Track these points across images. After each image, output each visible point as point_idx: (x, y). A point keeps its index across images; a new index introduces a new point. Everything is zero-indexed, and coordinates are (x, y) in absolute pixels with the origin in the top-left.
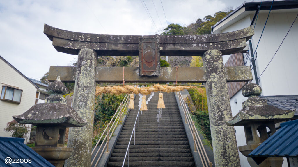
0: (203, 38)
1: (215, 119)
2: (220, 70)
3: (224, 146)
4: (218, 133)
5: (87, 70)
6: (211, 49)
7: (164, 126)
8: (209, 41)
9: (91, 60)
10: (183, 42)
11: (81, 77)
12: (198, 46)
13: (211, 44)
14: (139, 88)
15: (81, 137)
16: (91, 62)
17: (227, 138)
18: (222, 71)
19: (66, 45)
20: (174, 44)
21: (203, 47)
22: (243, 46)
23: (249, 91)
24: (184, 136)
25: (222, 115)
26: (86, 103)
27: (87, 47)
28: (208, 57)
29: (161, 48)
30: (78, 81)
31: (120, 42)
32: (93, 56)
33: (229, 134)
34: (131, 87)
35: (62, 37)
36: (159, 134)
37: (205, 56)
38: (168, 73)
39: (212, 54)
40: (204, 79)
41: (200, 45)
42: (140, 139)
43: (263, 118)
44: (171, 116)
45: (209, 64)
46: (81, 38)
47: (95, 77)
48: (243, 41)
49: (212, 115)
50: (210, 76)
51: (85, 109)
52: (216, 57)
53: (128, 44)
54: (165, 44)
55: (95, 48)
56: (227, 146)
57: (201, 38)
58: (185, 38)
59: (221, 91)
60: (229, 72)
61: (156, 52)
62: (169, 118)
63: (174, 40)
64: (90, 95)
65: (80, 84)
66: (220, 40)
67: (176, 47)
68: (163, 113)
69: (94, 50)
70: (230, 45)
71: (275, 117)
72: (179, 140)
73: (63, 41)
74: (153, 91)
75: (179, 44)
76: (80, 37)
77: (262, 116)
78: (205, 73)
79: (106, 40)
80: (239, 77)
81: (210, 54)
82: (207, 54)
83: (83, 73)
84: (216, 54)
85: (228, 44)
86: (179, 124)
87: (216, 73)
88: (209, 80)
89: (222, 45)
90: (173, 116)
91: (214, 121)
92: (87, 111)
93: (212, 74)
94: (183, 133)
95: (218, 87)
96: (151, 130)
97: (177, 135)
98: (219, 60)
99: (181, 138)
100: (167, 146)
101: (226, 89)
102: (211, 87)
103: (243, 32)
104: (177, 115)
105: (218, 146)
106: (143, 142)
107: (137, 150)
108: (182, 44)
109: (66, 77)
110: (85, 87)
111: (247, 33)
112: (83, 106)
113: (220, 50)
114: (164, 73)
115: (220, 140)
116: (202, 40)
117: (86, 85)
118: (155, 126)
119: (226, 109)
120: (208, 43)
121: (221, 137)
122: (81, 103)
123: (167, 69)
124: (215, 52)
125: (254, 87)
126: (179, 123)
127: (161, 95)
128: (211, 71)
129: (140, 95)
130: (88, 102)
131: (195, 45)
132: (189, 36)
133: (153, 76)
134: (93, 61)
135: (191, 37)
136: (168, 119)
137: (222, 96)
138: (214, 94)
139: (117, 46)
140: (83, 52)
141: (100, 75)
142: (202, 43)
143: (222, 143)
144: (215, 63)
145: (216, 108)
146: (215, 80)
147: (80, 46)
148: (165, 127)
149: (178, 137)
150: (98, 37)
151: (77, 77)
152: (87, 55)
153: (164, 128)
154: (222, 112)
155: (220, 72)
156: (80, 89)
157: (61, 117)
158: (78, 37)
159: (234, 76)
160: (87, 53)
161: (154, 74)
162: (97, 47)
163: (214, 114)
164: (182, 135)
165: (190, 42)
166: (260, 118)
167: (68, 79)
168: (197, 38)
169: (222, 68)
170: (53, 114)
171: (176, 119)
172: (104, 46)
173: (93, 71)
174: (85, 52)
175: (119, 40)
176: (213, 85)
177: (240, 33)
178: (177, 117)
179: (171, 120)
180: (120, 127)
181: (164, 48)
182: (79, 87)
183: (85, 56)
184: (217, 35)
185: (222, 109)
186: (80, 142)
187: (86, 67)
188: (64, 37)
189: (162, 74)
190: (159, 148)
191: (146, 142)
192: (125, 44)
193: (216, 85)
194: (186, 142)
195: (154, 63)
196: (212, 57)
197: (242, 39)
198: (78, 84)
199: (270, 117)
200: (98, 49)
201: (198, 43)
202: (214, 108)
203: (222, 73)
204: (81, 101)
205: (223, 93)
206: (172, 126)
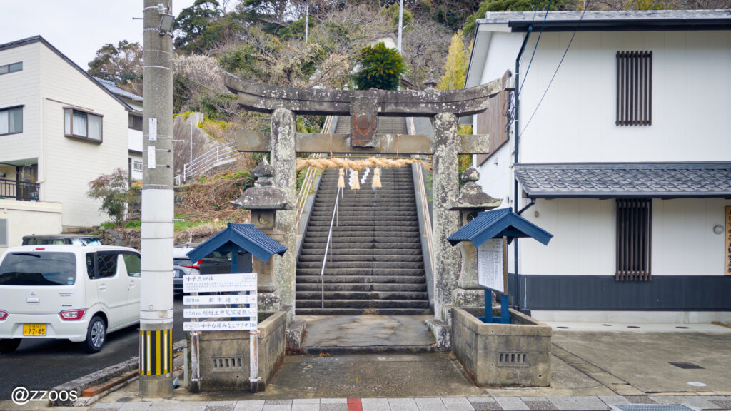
0: (434, 96)
1: (438, 200)
2: (451, 141)
3: (444, 231)
4: (440, 216)
5: (285, 139)
6: (443, 112)
7: (384, 197)
8: (442, 100)
9: (289, 124)
10: (408, 101)
11: (279, 147)
12: (427, 106)
13: (444, 104)
14: (351, 162)
15: (285, 219)
16: (290, 128)
17: (448, 222)
18: (453, 142)
19: (256, 103)
20: (397, 104)
21: (433, 108)
22: (483, 108)
23: (466, 177)
24: (413, 213)
25: (446, 196)
26: (287, 180)
27: (283, 107)
28: (438, 122)
29: (379, 110)
30: (275, 153)
31: (326, 99)
32: (292, 119)
33: (451, 217)
34: (340, 161)
35: (250, 92)
36: (375, 210)
37: (435, 120)
38: (387, 142)
39: (443, 120)
40: (431, 151)
41: (430, 105)
42: (345, 217)
43: (472, 206)
44: (396, 179)
45: (439, 132)
46: (275, 93)
47: (295, 147)
48: (485, 100)
49: (436, 196)
50: (438, 149)
51: (287, 188)
52: (447, 123)
53: (336, 102)
54: (384, 103)
55: (293, 108)
56: (447, 231)
57: (432, 96)
58: (411, 95)
59: (448, 168)
60: (462, 142)
61: (372, 116)
62: (393, 183)
63: (396, 98)
64: (291, 171)
65: (279, 157)
66: (457, 98)
67: (398, 108)
68: (383, 174)
69: (293, 111)
70: (468, 107)
71: (483, 205)
72: (404, 220)
73: (251, 98)
74: (368, 166)
75: (404, 105)
76: (273, 91)
77: (471, 203)
78: (433, 143)
79: (307, 97)
80: (473, 150)
81: (440, 119)
82: (438, 118)
83: (281, 143)
84: (448, 119)
85: (465, 105)
86: (407, 195)
87: (445, 144)
88: (437, 154)
89: (457, 106)
90: (400, 179)
91: (437, 203)
92: (290, 190)
93: (441, 146)
94: (412, 208)
95: (445, 162)
96: (363, 203)
97: (402, 212)
98: (451, 127)
99: (408, 217)
100: (386, 228)
101: (455, 165)
102: (437, 162)
103: (486, 88)
104: (406, 178)
105: (438, 230)
106: (350, 222)
107: (342, 233)
108: (406, 104)
109: (259, 147)
110: (285, 161)
111: (492, 90)
112: (284, 184)
113: (455, 114)
114: (382, 142)
115: (440, 224)
116: (433, 100)
117: (285, 158)
118: (368, 197)
119: (451, 190)
120: (439, 104)
121: (442, 220)
122: (282, 181)
123: (386, 137)
124: (447, 116)
125: (471, 173)
126: (407, 193)
127: (377, 171)
128: (440, 142)
129: (351, 170)
130: (290, 180)
131: (423, 105)
132: (417, 93)
133: (368, 147)
134: (292, 126)
135: (419, 94)
136: (391, 185)
137: (448, 174)
138: (440, 171)
139: (322, 105)
140: (279, 113)
141: (301, 145)
142: (432, 103)
143: (442, 227)
144: (446, 132)
145: (440, 188)
146: (444, 154)
147: (274, 106)
148: (385, 199)
149: (404, 215)
150: (297, 93)
151: (273, 148)
152: (285, 118)
153: (382, 201)
154: (446, 193)
155: (450, 144)
156: (279, 163)
157: (279, 203)
158: (271, 92)
159: (468, 148)
160: (284, 116)
161: (369, 144)
162: (296, 107)
163: (438, 195)
164: (409, 212)
165: (418, 101)
166: (469, 205)
167: (262, 149)
168: (426, 95)
169: (453, 139)
170: (269, 201)
171: (405, 185)
172: (305, 106)
173: (293, 139)
174: (282, 114)
175: (324, 97)
176: (440, 160)
177: (483, 90)
178: (406, 181)
179: (397, 187)
180: (312, 197)
181: (383, 109)
182: (277, 160)
183: (281, 120)
184: (452, 92)
185: (446, 190)
186: (285, 225)
187: (284, 135)
188: (253, 92)
189: (379, 143)
190: (374, 230)
191: (354, 222)
192: (332, 102)
193: (443, 160)
194: (414, 223)
195: (369, 130)
196: (443, 124)
197: (484, 99)
198: (275, 157)
199: (478, 205)
200: (298, 109)
201: (427, 103)
202: (438, 188)
203: (453, 145)
204: (282, 178)
205: (451, 170)
206: (397, 197)
